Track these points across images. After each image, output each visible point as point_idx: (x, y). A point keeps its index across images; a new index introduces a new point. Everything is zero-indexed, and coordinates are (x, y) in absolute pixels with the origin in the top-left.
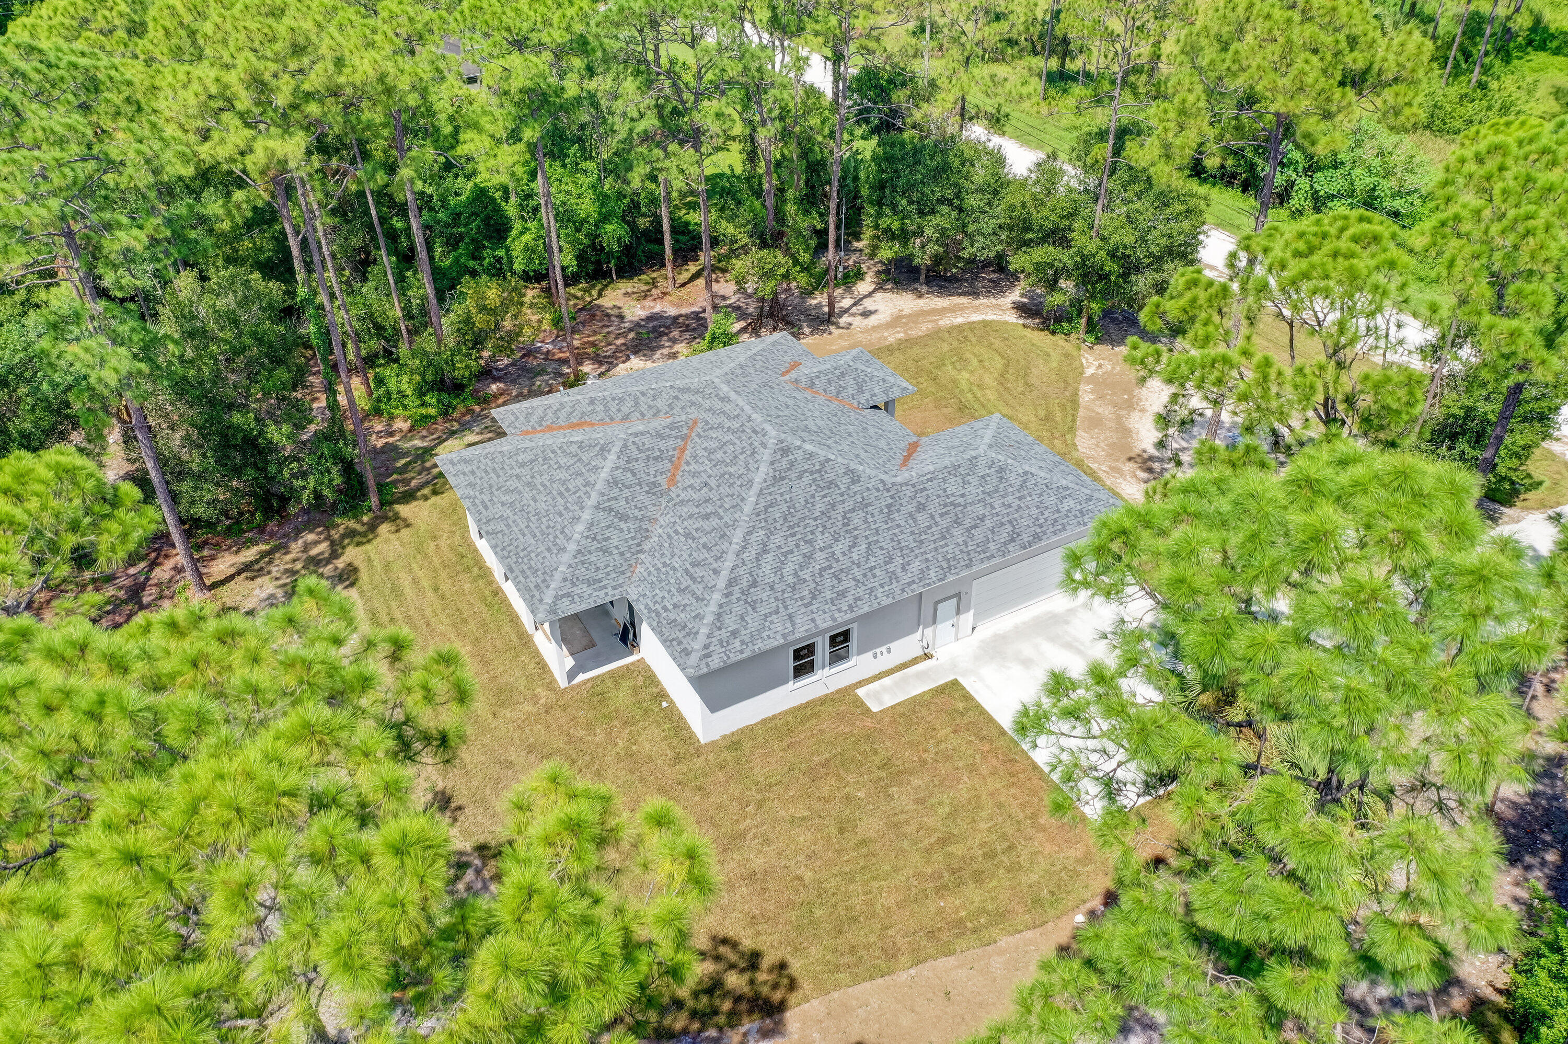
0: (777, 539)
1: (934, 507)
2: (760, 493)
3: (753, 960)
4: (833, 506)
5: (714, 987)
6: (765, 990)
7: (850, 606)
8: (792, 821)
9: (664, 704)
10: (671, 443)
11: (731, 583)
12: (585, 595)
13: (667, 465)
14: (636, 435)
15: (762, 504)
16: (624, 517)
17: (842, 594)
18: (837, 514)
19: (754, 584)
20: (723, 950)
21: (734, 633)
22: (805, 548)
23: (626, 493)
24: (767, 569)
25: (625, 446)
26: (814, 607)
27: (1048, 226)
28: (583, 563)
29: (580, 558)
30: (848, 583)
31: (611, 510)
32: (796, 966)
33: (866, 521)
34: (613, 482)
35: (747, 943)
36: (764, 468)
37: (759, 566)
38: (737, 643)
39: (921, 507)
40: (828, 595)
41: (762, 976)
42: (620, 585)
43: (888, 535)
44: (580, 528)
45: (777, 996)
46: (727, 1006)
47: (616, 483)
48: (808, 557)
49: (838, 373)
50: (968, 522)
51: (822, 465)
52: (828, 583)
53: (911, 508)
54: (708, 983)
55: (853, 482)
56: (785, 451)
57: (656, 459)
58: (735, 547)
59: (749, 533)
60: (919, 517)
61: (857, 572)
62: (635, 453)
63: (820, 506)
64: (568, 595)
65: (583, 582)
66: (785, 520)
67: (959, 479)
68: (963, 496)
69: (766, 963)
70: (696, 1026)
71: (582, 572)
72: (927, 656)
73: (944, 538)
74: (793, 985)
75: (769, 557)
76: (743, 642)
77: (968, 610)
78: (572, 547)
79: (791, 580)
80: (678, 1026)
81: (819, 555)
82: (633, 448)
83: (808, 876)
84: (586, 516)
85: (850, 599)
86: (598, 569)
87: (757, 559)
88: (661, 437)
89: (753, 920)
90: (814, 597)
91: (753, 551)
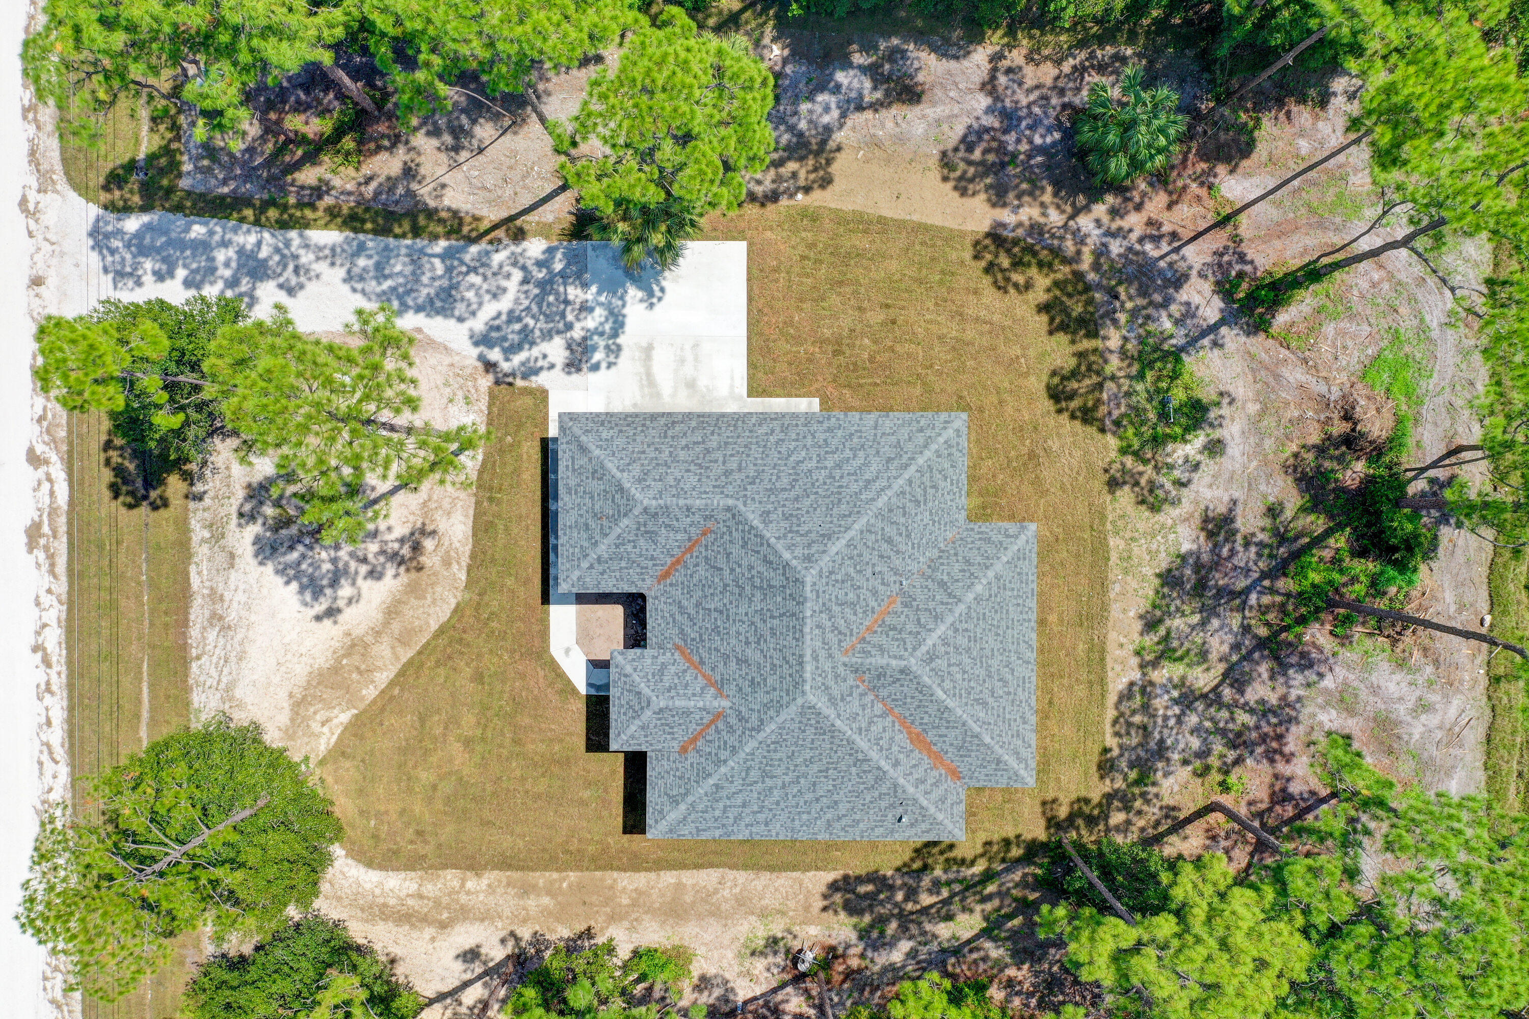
0: (854, 487)
1: (717, 469)
2: (848, 529)
3: (989, 269)
4: (797, 499)
5: (1017, 264)
6: (992, 248)
10: (875, 639)
11: (906, 466)
12: (995, 532)
13: (888, 620)
14: (901, 658)
15: (850, 520)
16: (942, 584)
17: (829, 430)
18: (797, 491)
19: (889, 460)
20: (1001, 283)
21: (921, 430)
22: (837, 473)
23: (931, 605)
24: (874, 468)
25: (914, 649)
28: (987, 558)
29: (988, 563)
30: (821, 436)
31: (950, 595)
32: (968, 255)
33: (778, 477)
34: (938, 618)
35: (987, 280)
36: (834, 549)
37: (879, 471)
38: (922, 423)
39: (727, 473)
40: (840, 433)
41: (989, 257)
43: (768, 461)
44: (979, 588)
45: (987, 242)
46: (1016, 250)
47: (936, 617)
48: (839, 466)
49: (673, 693)
50: (699, 449)
51: (785, 536)
52: (835, 442)
53: (736, 476)
54: (1020, 269)
55: (769, 512)
56: (808, 559)
57: (895, 629)
58: (889, 493)
59: (873, 500)
60: (735, 466)
61: (809, 441)
62: (910, 640)
63: (807, 502)
64: (1008, 536)
65: (993, 543)
66: (840, 500)
67: (682, 485)
68: (688, 471)
69: (983, 264)
70: (1037, 248)
71: (991, 551)
73: (726, 443)
74: (977, 243)
75: (867, 476)
76: (918, 422)
78: (991, 574)
79: (861, 454)
80: (1045, 252)
81: (829, 464)
82: (909, 646)
84: (970, 596)
85: (826, 425)
86: (978, 549)
87: (877, 477)
88: (881, 649)
89: (976, 292)
90: (851, 435)
91: (878, 485)
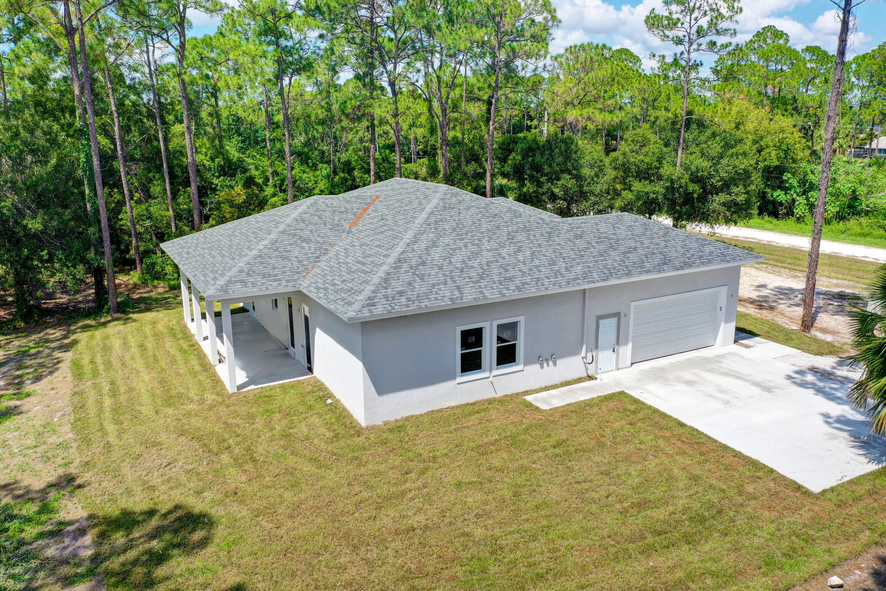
0: (447, 240)
4: (498, 227)
7: (518, 288)
8: (459, 484)
9: (329, 401)
10: (356, 205)
12: (259, 283)
13: (351, 216)
15: (433, 219)
16: (306, 240)
17: (509, 279)
18: (502, 232)
19: (423, 264)
21: (401, 293)
22: (473, 248)
23: (312, 227)
24: (436, 256)
26: (482, 285)
27: (643, 166)
28: (261, 263)
29: (259, 260)
30: (514, 273)
31: (295, 235)
36: (435, 201)
37: (428, 254)
38: (403, 300)
39: (580, 236)
40: (496, 278)
42: (295, 280)
43: (550, 249)
44: (264, 243)
47: (302, 221)
48: (476, 253)
50: (622, 249)
51: (488, 204)
52: (496, 271)
53: (571, 236)
55: (516, 216)
57: (342, 212)
59: (420, 234)
60: (577, 241)
61: (523, 267)
63: (486, 226)
64: (242, 281)
65: (258, 274)
66: (454, 230)
68: (614, 234)
71: (259, 268)
72: (590, 378)
75: (438, 250)
76: (409, 300)
77: (626, 343)
78: (254, 253)
79: (459, 265)
81: (487, 254)
82: (323, 205)
83: (479, 532)
84: (270, 237)
85: (517, 282)
86: (274, 268)
87: (427, 250)
88: (348, 201)
